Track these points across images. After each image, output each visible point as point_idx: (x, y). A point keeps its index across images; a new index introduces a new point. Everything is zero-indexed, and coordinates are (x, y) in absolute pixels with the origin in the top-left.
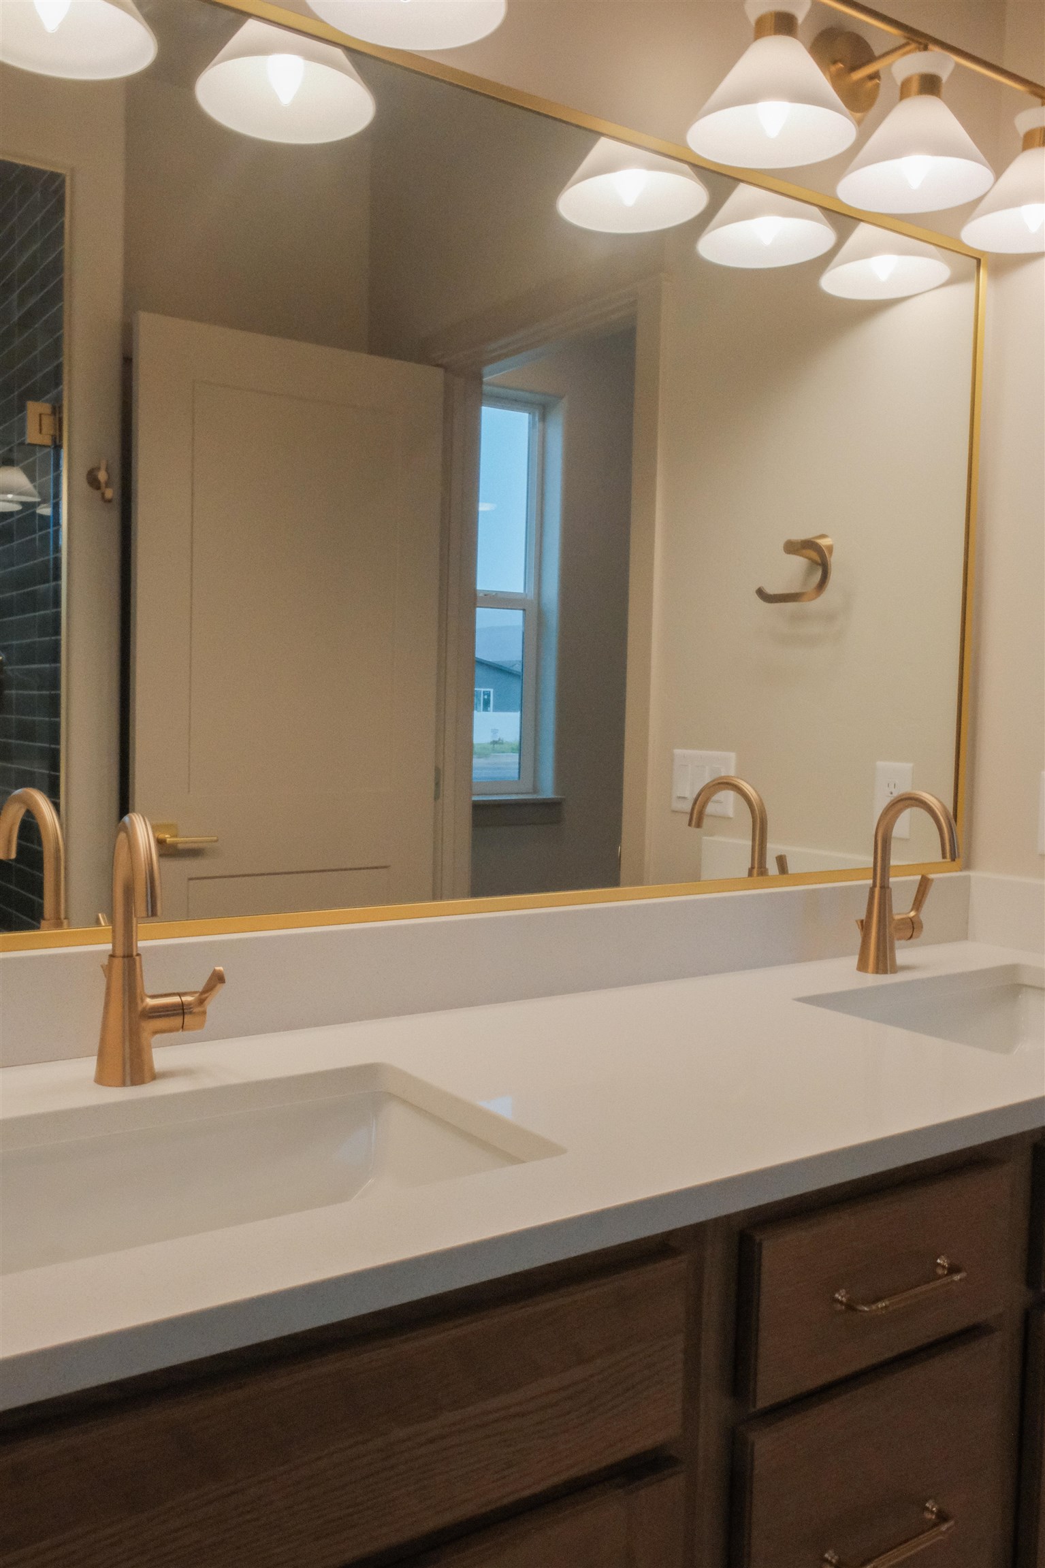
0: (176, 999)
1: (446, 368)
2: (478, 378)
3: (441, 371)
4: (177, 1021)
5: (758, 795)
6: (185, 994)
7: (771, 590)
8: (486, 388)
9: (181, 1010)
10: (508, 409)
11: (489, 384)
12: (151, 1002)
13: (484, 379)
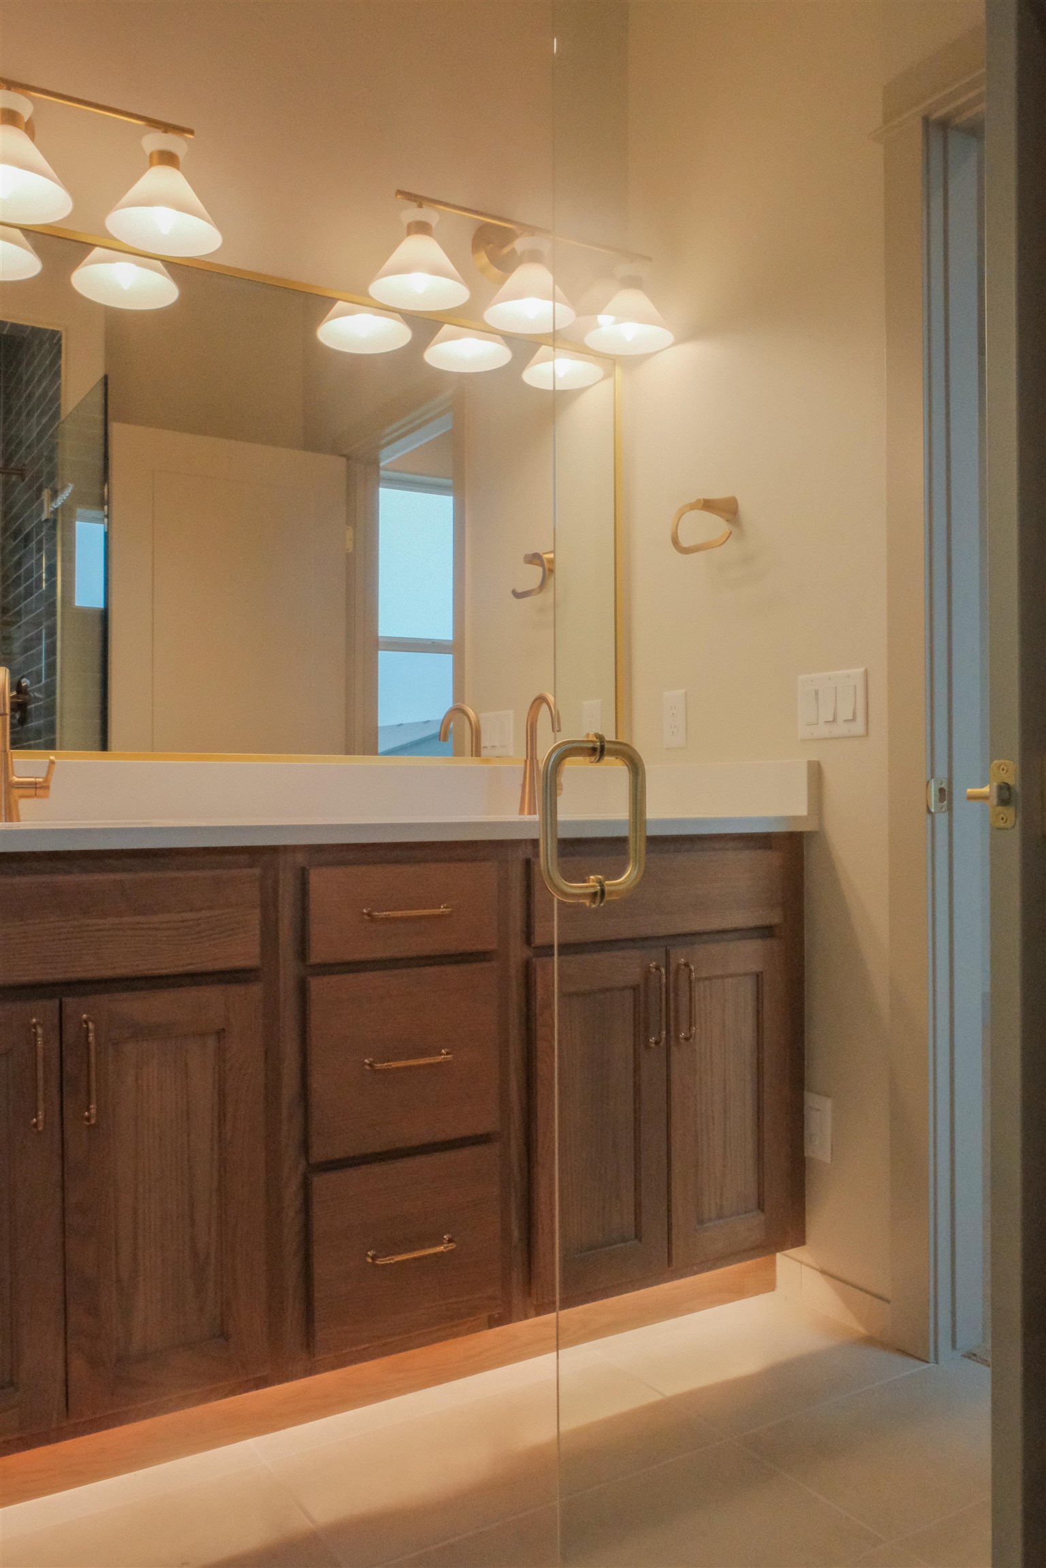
0: (33, 779)
1: (348, 457)
2: (376, 462)
3: (344, 460)
4: (32, 792)
5: (477, 717)
6: (37, 778)
7: (519, 590)
8: (382, 473)
9: (34, 786)
10: (407, 490)
11: (386, 469)
12: (16, 779)
13: (382, 464)
